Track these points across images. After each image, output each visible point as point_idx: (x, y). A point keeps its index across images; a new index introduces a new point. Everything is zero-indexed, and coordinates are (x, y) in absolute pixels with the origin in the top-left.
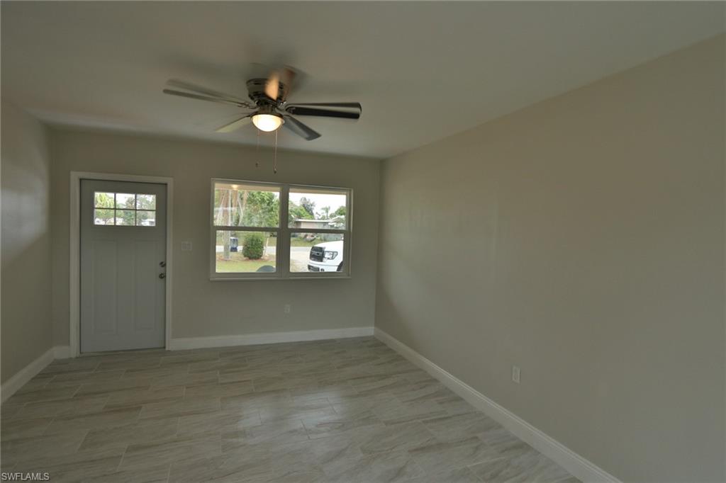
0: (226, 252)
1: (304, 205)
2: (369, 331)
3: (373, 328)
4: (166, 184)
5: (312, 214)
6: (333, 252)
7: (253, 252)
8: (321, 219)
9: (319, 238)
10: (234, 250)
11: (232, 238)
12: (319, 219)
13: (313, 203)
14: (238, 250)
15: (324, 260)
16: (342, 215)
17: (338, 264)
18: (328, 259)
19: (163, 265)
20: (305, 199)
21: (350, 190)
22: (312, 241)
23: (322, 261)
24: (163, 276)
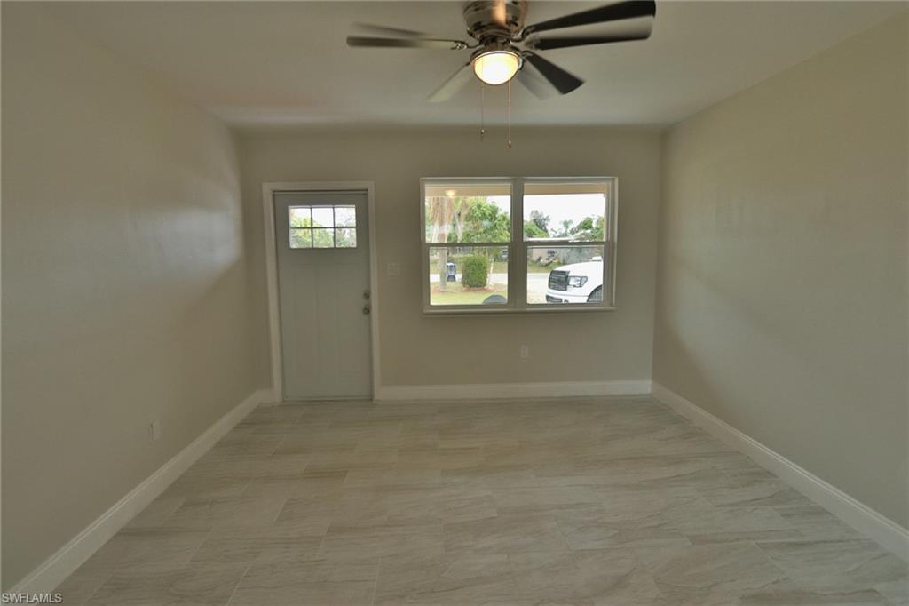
0: (443, 283)
1: (535, 221)
2: (645, 386)
3: (650, 382)
4: (367, 190)
5: (546, 231)
6: (581, 278)
7: (475, 279)
8: (559, 237)
9: (556, 261)
10: (452, 278)
11: (449, 264)
12: (554, 237)
13: (548, 217)
14: (457, 279)
15: (569, 288)
16: (587, 229)
17: (589, 294)
18: (574, 286)
19: (367, 296)
20: (537, 212)
21: (613, 179)
22: (547, 265)
23: (566, 290)
24: (367, 311)
